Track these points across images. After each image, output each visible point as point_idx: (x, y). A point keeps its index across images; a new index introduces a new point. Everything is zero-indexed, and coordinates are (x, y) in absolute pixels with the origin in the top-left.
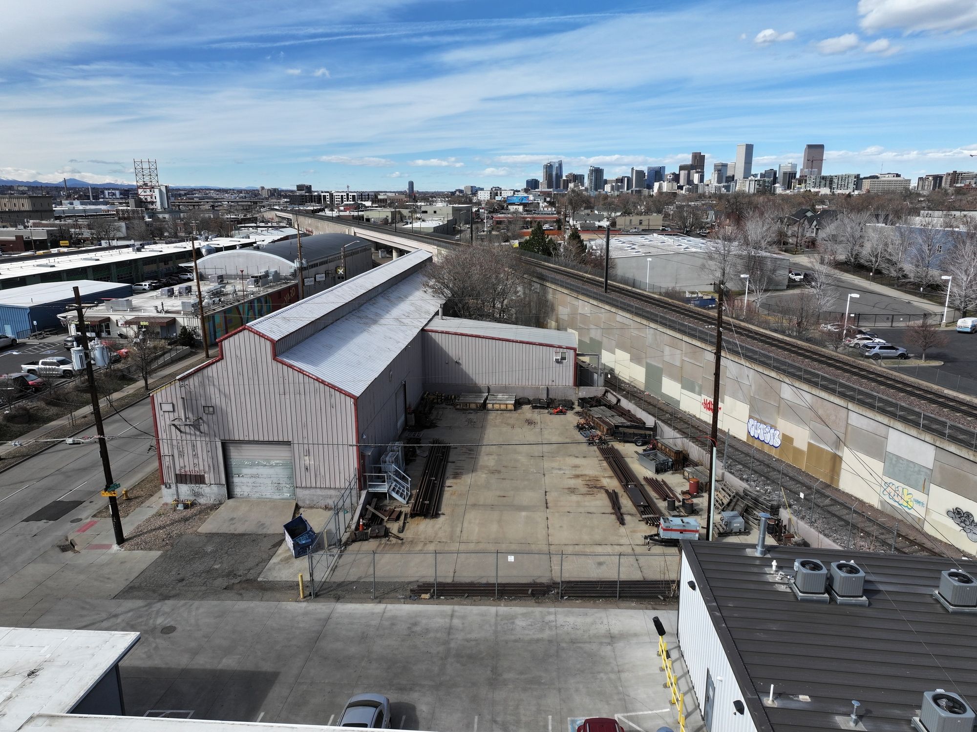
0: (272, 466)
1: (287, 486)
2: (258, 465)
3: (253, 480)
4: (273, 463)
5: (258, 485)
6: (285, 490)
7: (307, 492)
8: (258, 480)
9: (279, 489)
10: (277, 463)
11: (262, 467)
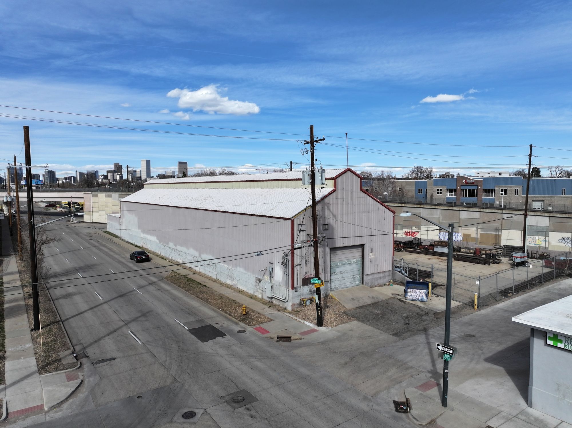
0: (351, 264)
1: (358, 276)
2: (345, 264)
3: (341, 275)
4: (352, 261)
5: (343, 278)
6: (356, 279)
7: (370, 277)
8: (344, 275)
9: (354, 278)
10: (354, 261)
11: (346, 265)
